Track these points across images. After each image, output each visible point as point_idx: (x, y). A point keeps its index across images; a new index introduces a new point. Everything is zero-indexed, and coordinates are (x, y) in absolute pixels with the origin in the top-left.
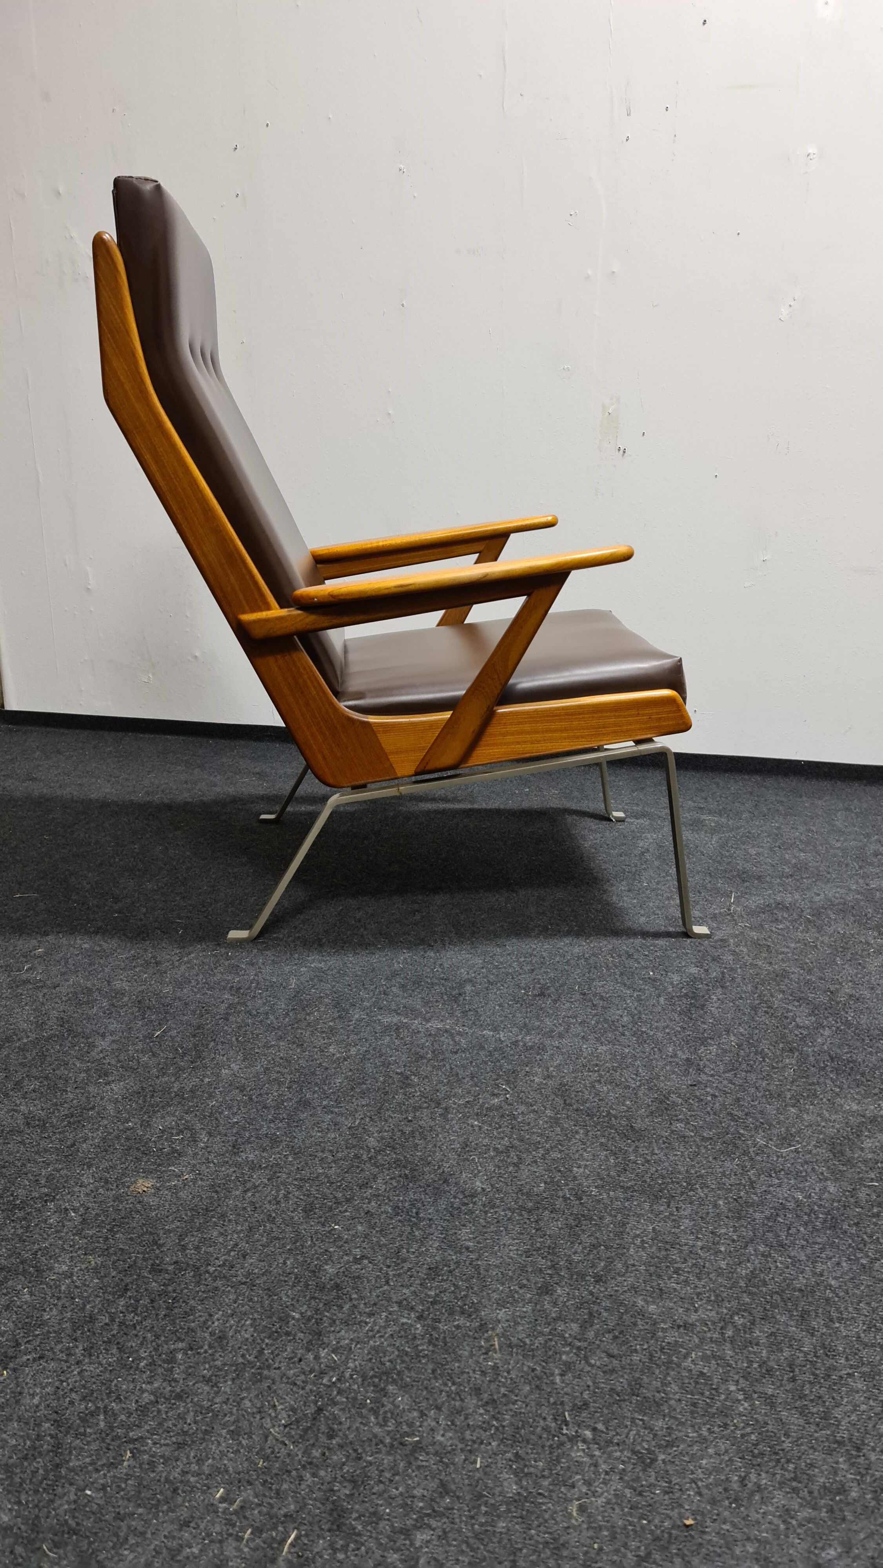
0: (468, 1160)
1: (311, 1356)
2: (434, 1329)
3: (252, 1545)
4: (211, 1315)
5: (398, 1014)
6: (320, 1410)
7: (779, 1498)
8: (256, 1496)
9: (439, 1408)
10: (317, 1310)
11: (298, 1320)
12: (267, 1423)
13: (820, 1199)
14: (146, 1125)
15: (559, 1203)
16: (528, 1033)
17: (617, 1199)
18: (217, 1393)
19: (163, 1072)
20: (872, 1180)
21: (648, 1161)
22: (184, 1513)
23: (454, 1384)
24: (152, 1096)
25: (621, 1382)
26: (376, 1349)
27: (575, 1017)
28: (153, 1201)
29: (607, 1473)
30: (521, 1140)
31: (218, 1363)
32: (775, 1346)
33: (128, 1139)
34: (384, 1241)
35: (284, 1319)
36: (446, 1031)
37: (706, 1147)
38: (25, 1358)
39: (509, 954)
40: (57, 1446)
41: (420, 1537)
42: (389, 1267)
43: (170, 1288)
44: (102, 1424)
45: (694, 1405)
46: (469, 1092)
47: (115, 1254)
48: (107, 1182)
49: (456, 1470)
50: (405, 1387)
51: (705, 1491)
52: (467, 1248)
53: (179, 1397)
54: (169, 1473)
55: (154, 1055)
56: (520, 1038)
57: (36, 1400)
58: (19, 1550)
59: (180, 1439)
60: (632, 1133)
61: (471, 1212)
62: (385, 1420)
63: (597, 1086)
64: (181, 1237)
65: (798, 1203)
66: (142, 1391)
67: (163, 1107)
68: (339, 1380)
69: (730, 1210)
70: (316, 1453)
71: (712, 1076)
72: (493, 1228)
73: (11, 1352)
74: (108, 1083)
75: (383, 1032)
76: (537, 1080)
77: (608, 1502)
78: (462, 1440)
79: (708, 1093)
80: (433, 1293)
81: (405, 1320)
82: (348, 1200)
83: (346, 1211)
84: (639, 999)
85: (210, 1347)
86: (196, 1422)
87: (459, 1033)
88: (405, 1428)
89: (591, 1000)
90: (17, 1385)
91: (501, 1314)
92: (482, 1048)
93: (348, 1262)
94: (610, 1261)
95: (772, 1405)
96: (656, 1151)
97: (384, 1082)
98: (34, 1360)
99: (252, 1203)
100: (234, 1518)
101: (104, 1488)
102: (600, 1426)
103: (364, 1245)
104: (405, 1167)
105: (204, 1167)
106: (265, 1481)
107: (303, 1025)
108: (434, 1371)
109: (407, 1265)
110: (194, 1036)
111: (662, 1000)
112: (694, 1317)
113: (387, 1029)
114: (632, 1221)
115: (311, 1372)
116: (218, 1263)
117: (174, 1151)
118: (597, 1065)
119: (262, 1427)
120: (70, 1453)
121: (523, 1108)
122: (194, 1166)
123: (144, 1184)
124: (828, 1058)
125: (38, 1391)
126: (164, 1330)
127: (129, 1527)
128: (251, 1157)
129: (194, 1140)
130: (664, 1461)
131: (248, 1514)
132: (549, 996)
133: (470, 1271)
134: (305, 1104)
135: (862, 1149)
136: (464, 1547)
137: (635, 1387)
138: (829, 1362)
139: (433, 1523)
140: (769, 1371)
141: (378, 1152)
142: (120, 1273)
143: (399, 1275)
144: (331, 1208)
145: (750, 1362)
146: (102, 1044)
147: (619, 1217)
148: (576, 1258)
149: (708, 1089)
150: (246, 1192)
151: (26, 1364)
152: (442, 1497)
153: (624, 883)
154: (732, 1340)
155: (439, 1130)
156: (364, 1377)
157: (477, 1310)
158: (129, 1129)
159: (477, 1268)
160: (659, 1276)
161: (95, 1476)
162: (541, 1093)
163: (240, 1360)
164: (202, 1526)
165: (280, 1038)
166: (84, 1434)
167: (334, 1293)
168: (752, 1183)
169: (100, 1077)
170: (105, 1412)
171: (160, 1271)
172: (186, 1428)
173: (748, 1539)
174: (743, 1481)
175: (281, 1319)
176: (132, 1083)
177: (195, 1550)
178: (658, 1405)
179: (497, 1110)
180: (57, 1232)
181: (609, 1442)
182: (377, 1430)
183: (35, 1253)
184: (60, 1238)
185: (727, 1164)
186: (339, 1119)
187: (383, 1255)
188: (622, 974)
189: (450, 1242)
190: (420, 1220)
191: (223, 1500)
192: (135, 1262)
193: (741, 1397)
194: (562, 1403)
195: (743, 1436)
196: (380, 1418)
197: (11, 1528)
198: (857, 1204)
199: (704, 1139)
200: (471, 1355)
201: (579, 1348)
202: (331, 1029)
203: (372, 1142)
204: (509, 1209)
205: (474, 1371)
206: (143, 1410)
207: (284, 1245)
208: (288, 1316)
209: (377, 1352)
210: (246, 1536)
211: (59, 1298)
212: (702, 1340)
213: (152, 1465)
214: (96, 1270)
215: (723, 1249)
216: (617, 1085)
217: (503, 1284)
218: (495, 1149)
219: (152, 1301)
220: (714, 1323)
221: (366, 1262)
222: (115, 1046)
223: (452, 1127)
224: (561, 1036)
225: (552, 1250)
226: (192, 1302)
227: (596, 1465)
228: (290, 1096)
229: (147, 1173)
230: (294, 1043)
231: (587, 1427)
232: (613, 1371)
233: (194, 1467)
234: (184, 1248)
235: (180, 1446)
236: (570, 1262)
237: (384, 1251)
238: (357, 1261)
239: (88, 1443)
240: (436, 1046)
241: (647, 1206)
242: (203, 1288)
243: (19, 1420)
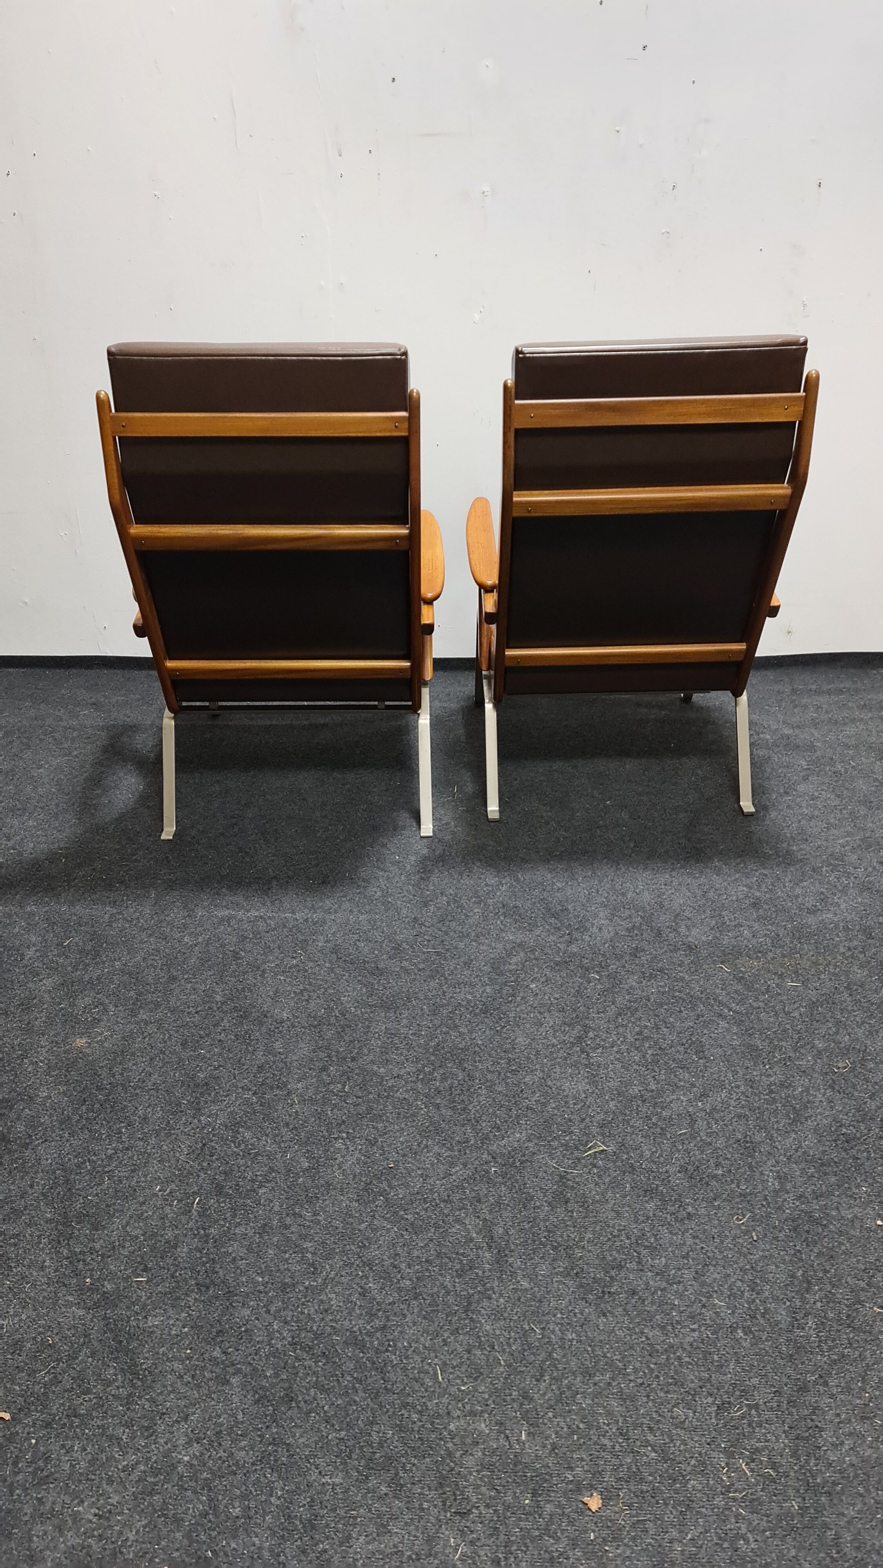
0: (278, 1001)
1: (196, 1121)
2: (263, 1098)
3: (178, 1207)
4: (136, 1108)
5: (228, 909)
6: (204, 1145)
7: (436, 1149)
8: (177, 1186)
9: (267, 1135)
10: (196, 1098)
11: (186, 1104)
12: (178, 1155)
13: (481, 997)
14: (73, 1005)
15: (333, 1020)
16: (315, 912)
17: (366, 1013)
18: (148, 1145)
19: (75, 968)
20: (512, 982)
21: (385, 988)
22: (141, 1199)
23: (275, 1123)
24: (72, 986)
25: (363, 1109)
26: (231, 1113)
27: (346, 896)
28: (88, 1051)
29: (353, 1151)
30: (310, 984)
31: (146, 1131)
32: (444, 1078)
33: (63, 1015)
34: (231, 1056)
35: (179, 1105)
36: (261, 917)
37: (420, 975)
38: (37, 1142)
39: (302, 853)
40: (67, 1181)
41: (261, 1191)
42: (234, 1069)
43: (110, 1097)
44: (89, 1167)
45: (399, 1114)
46: (277, 958)
47: (73, 1083)
48: (57, 1043)
49: (277, 1161)
50: (248, 1128)
51: (400, 1152)
52: (279, 1053)
53: (127, 1149)
54: (130, 1183)
55: (66, 957)
56: (309, 916)
57: (49, 1161)
58: (60, 1227)
59: (133, 1168)
60: (377, 972)
61: (281, 1032)
62: (240, 1145)
63: (358, 943)
64: (110, 1069)
65: (469, 1002)
66: (107, 1149)
67: (81, 992)
68: (213, 1130)
69: (429, 1011)
70: (205, 1164)
71: (429, 927)
72: (294, 1040)
73: (28, 1141)
74: (41, 981)
75: (220, 923)
76: (320, 944)
77: (353, 1163)
78: (280, 1147)
79: (425, 939)
80: (261, 1080)
81: (246, 1096)
82: (208, 1035)
83: (207, 1041)
84: (388, 878)
85: (140, 1124)
86: (139, 1159)
87: (269, 918)
88: (250, 1147)
89: (356, 883)
90: (36, 1155)
91: (299, 1085)
92: (285, 926)
93: (211, 1070)
94: (360, 1048)
95: (438, 1108)
96: (391, 981)
97: (222, 958)
98: (42, 1142)
99: (148, 1044)
100: (167, 1197)
101: (97, 1194)
102: (351, 1131)
103: (220, 1059)
104: (240, 1011)
105: (116, 1027)
106: (180, 1180)
107: (164, 924)
108: (263, 1119)
109: (245, 1067)
110: (91, 941)
111: (403, 878)
112: (403, 1072)
113: (222, 920)
114: (374, 1024)
115: (197, 1128)
116: (135, 1080)
117: (95, 1019)
118: (358, 929)
119: (175, 1156)
120: (75, 1182)
121: (311, 964)
122: (110, 1026)
123: (81, 1042)
124: (501, 905)
125: (49, 1156)
126: (112, 1119)
127: (114, 1209)
128: (144, 1017)
129: (106, 1011)
130: (381, 1142)
131: (174, 1195)
132: (329, 883)
133: (281, 1065)
134: (174, 978)
135: (510, 964)
136: (282, 1192)
137: (370, 1110)
138: (470, 1083)
139: (267, 1185)
140: (439, 1092)
141: (222, 1004)
142: (79, 1092)
143: (241, 1073)
144: (198, 1041)
145: (430, 1089)
146: (30, 953)
147: (367, 1023)
148: (341, 1049)
149: (425, 937)
150: (144, 1038)
151: (38, 1145)
152: (270, 1173)
153: (383, 784)
154: (422, 1079)
155: (260, 985)
156: (226, 1127)
157: (285, 1086)
158: (62, 1009)
159: (285, 1063)
160: (387, 1053)
161: (91, 1190)
162: (323, 953)
163: (157, 1128)
164: (152, 1203)
165: (150, 935)
166: (81, 1173)
167: (205, 1087)
168: (444, 992)
169: (35, 977)
170: (89, 1161)
171: (102, 1089)
172: (134, 1163)
173: (419, 1169)
174: (419, 1145)
175: (176, 1104)
176: (57, 979)
177: (150, 1213)
178: (381, 1117)
179: (295, 967)
180: (35, 1075)
181: (355, 1137)
182: (235, 1149)
183: (25, 1088)
184: (38, 1079)
185: (431, 983)
186: (196, 986)
187: (231, 1063)
188: (378, 861)
189: (269, 1051)
190: (251, 1041)
191: (160, 1190)
192: (86, 1086)
193: (423, 1107)
194: (332, 1123)
195: (422, 1124)
196: (237, 1144)
197: (54, 1219)
198: (501, 997)
199: (420, 970)
200: (284, 1108)
201: (341, 1096)
202: (184, 925)
203: (218, 998)
204: (303, 1027)
205: (285, 1115)
206: (110, 1158)
207: (173, 1066)
208: (180, 1103)
209: (232, 1114)
210: (175, 1204)
211: (47, 1110)
212: (406, 1082)
213: (120, 1182)
214: (64, 1093)
215: (423, 1033)
216: (370, 941)
217: (300, 1070)
218: (295, 992)
219: (101, 1105)
220: (414, 1073)
221: (221, 1068)
222: (38, 954)
223: (267, 982)
224: (336, 912)
225: (328, 1048)
226: (125, 1103)
227: (348, 1148)
228: (163, 974)
229: (81, 1035)
230: (160, 938)
231: (344, 1132)
232: (359, 1104)
233: (143, 1179)
234: (113, 1075)
235: (133, 1171)
236: (338, 1052)
237: (232, 1061)
238: (216, 1069)
239: (84, 1177)
240: (255, 929)
241: (383, 1014)
242: (129, 1095)
243: (42, 1171)
